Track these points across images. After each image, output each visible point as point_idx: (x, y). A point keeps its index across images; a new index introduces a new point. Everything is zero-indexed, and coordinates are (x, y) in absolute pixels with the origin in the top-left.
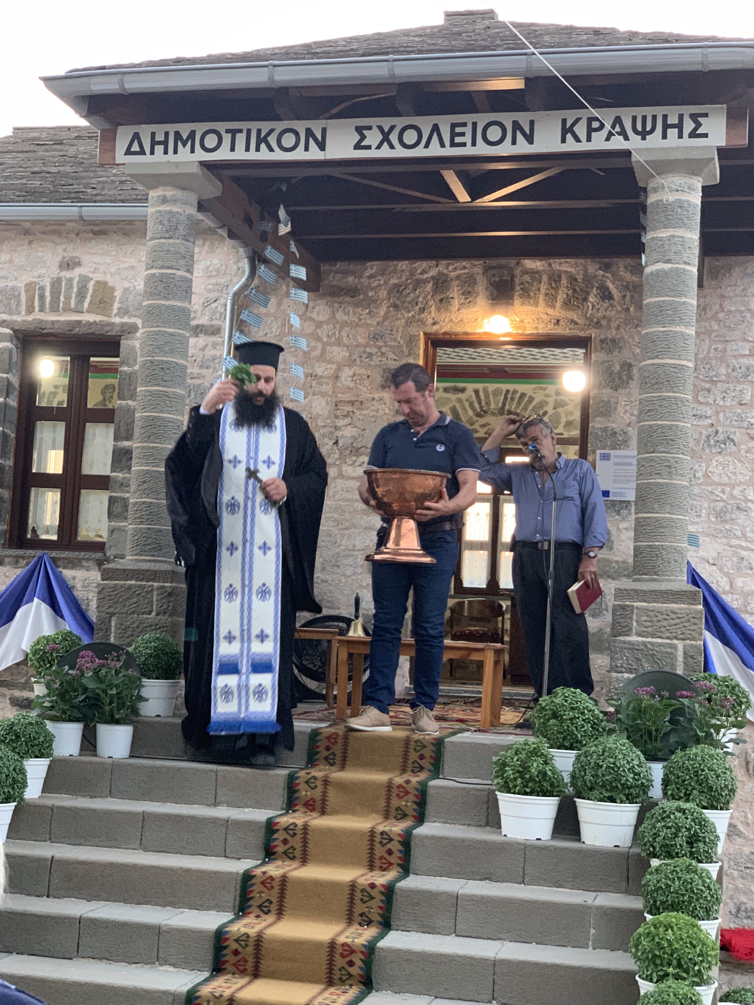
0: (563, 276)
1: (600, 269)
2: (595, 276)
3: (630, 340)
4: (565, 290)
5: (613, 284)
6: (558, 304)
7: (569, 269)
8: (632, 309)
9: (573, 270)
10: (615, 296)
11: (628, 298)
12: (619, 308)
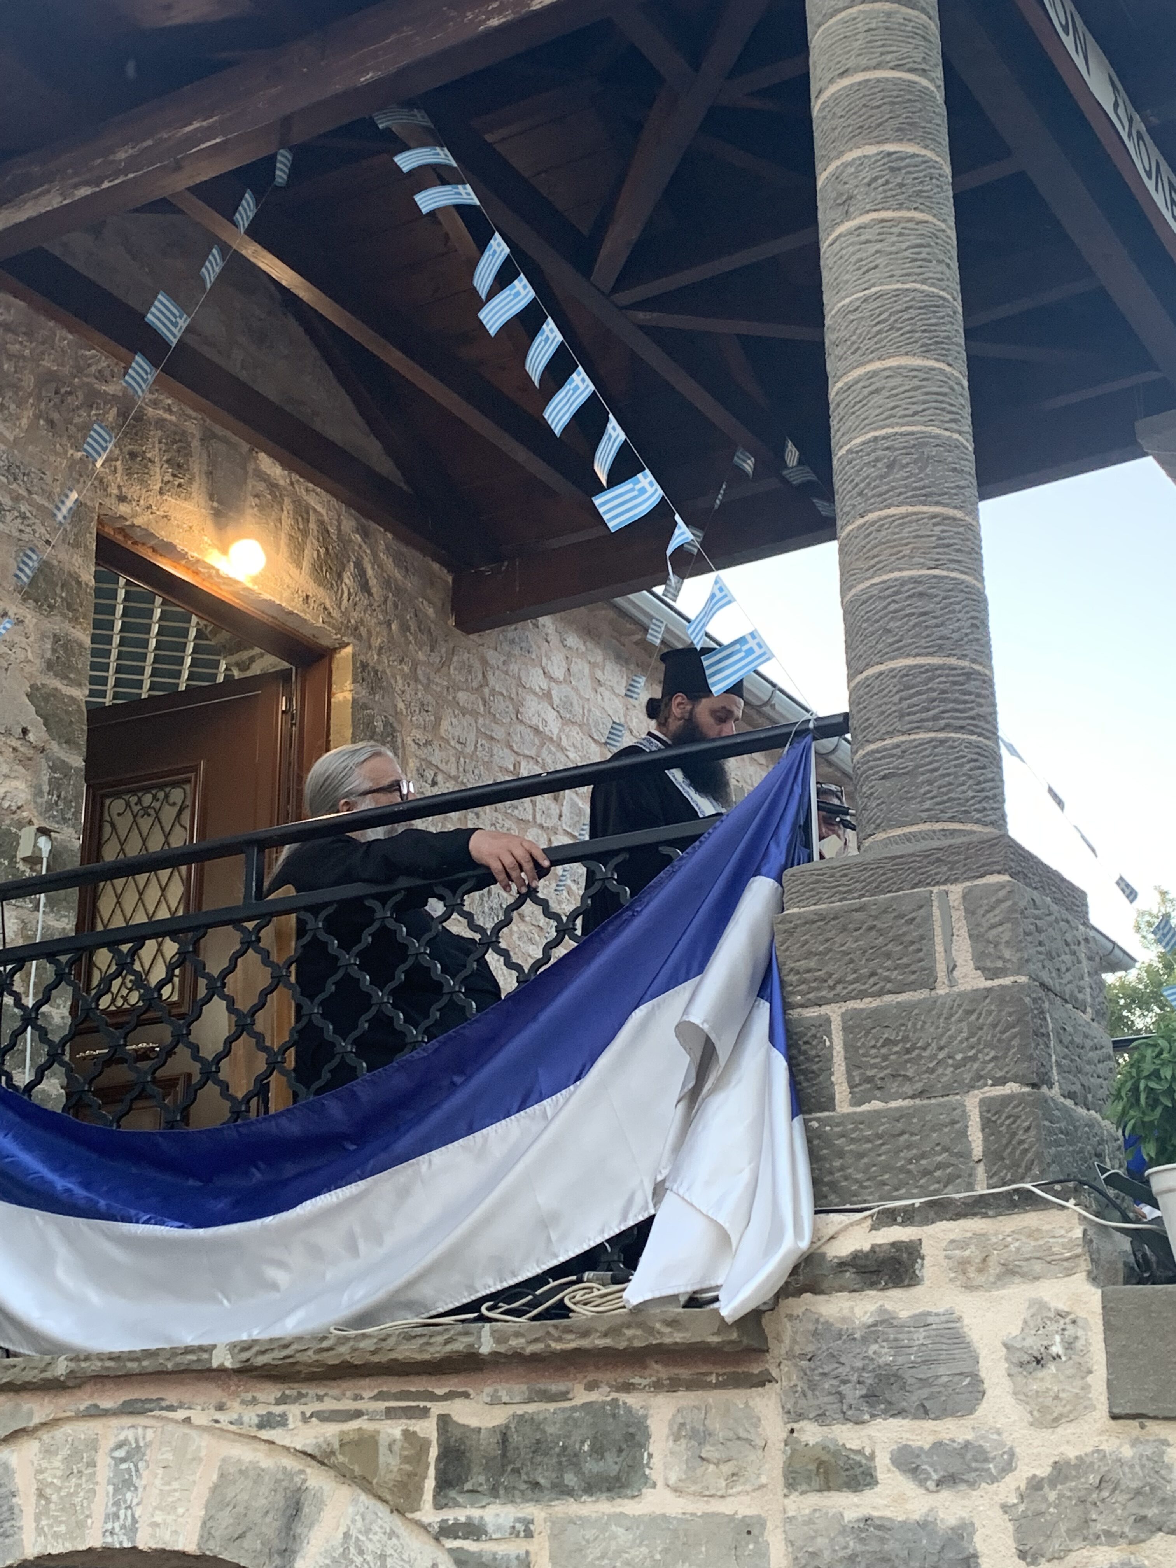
0: (312, 518)
1: (357, 531)
2: (350, 541)
3: (393, 682)
4: (316, 543)
5: (373, 569)
6: (306, 564)
7: (318, 508)
8: (393, 627)
9: (324, 512)
10: (374, 590)
11: (389, 603)
12: (381, 617)
